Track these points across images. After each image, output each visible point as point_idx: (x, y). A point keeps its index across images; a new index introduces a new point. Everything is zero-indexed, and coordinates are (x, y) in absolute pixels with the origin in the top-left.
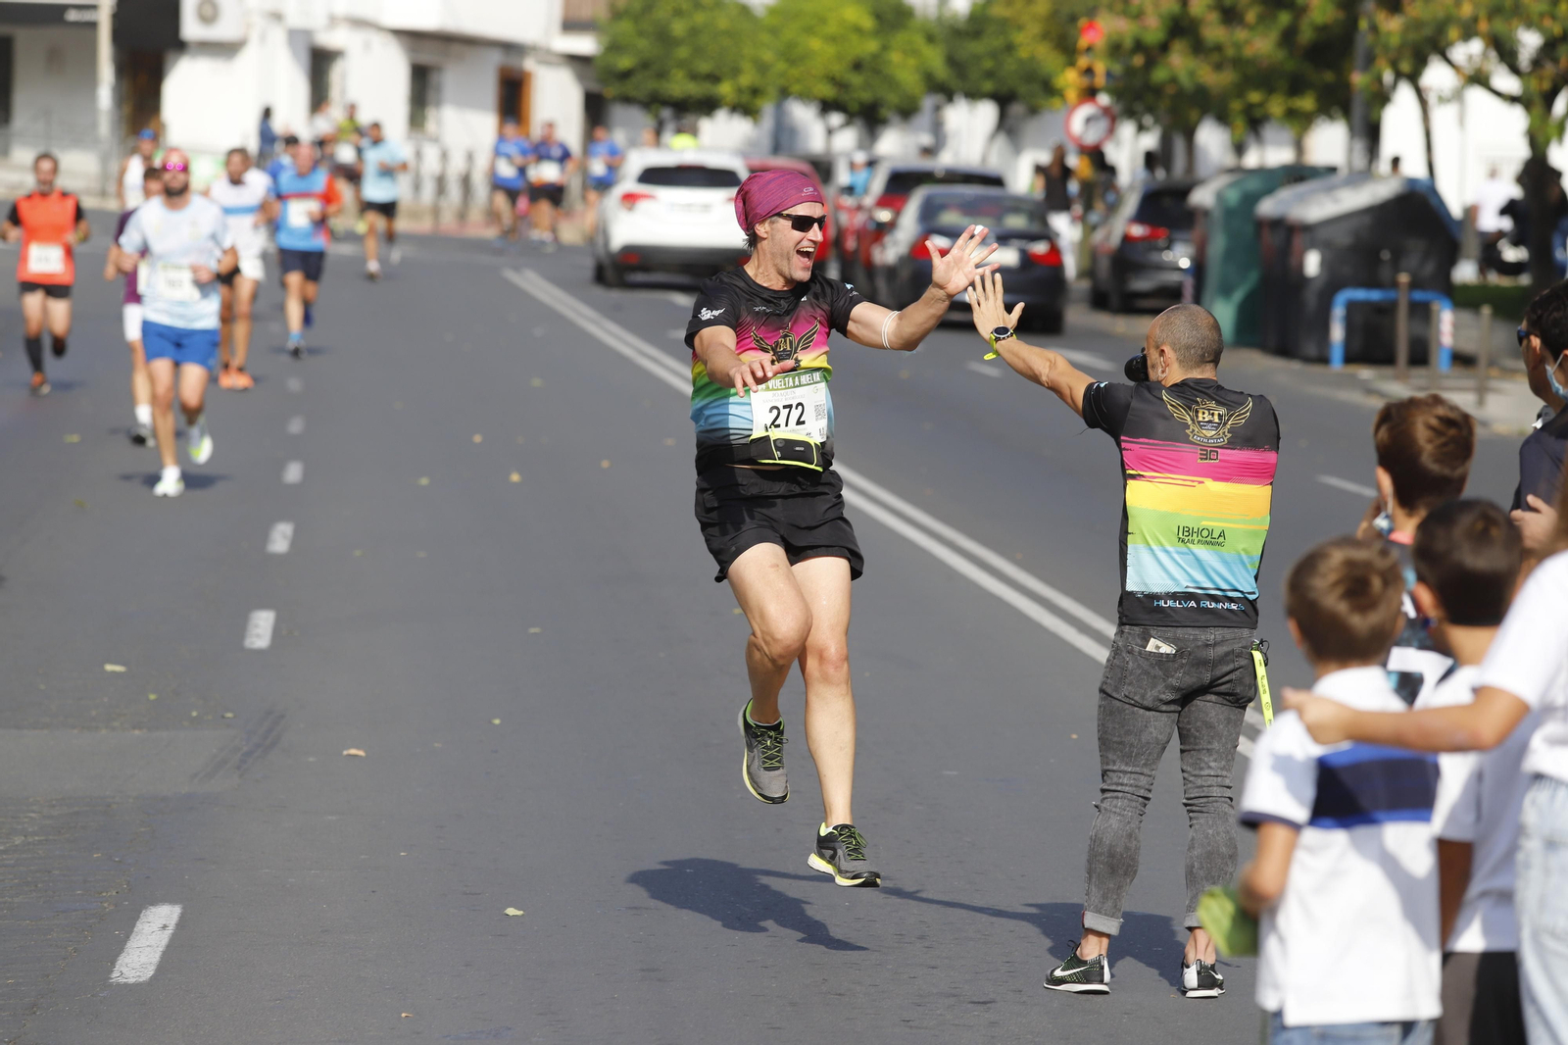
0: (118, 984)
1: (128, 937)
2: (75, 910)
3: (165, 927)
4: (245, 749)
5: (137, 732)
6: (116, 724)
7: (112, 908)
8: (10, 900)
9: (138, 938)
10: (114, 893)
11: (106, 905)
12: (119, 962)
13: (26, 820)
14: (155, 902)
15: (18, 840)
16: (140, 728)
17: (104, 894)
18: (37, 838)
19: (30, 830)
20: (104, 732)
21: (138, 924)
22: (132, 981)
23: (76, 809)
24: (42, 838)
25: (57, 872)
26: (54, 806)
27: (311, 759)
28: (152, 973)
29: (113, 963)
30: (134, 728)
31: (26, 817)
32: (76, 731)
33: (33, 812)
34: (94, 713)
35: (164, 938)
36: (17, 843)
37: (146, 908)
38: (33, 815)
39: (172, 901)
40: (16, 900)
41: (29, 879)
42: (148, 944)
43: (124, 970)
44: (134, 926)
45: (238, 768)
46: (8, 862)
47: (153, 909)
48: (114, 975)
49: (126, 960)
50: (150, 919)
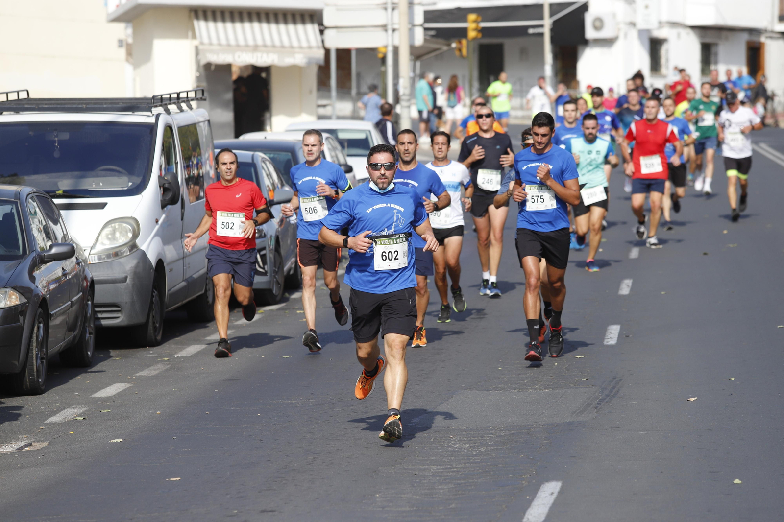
1: (533, 500)
2: (508, 485)
3: (552, 493)
4: (600, 398)
5: (547, 390)
6: (536, 387)
7: (527, 484)
8: (476, 481)
9: (538, 499)
10: (529, 476)
11: (524, 482)
12: (527, 513)
14: (548, 480)
15: (483, 449)
17: (524, 477)
18: (492, 448)
19: (489, 443)
21: (539, 493)
23: (513, 432)
24: (495, 447)
25: (500, 466)
26: (502, 431)
27: (634, 402)
28: (544, 518)
29: (524, 513)
30: (545, 389)
31: (488, 437)
32: (515, 391)
33: (492, 434)
35: (551, 500)
36: (482, 451)
37: (543, 484)
40: (479, 481)
41: (487, 469)
42: (543, 503)
43: (530, 517)
44: (536, 493)
45: (596, 408)
46: (477, 461)
47: (547, 484)
48: (525, 519)
49: (532, 511)
50: (545, 489)
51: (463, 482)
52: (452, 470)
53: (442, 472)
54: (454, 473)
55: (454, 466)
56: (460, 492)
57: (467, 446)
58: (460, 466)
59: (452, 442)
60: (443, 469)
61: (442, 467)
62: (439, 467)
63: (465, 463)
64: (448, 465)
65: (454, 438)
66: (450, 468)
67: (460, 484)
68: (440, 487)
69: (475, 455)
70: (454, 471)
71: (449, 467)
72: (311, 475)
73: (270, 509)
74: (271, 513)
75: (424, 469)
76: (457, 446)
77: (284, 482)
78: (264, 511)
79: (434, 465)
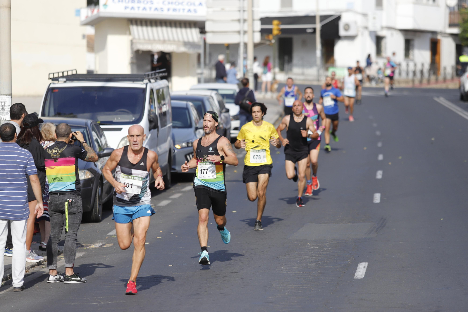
0: (356, 279)
2: (342, 264)
3: (365, 267)
4: (377, 227)
5: (349, 224)
6: (344, 222)
7: (351, 263)
8: (326, 262)
9: (359, 269)
10: (351, 260)
11: (349, 263)
13: (326, 245)
15: (325, 249)
16: (350, 223)
17: (349, 260)
18: (330, 249)
19: (328, 247)
20: (341, 224)
21: (358, 267)
22: (359, 278)
23: (338, 242)
25: (336, 256)
26: (332, 241)
27: (394, 229)
28: (364, 277)
29: (354, 275)
30: (349, 223)
32: (334, 224)
33: (327, 243)
34: (338, 220)
35: (365, 269)
37: (359, 263)
39: (365, 261)
40: (328, 262)
41: (330, 257)
42: (361, 271)
43: (357, 276)
45: (376, 232)
46: (324, 254)
47: (361, 263)
48: (355, 277)
49: (357, 274)
50: (361, 265)
53: (309, 258)
54: (315, 259)
55: (314, 256)
56: (320, 266)
57: (317, 248)
58: (316, 256)
59: (310, 246)
60: (309, 257)
63: (319, 255)
64: (311, 255)
65: (310, 244)
66: (312, 257)
67: (319, 263)
68: (310, 264)
69: (323, 252)
70: (314, 258)
72: (247, 259)
73: (235, 272)
74: (236, 273)
75: (300, 257)
76: (312, 247)
77: (236, 261)
78: (232, 273)
79: (304, 255)
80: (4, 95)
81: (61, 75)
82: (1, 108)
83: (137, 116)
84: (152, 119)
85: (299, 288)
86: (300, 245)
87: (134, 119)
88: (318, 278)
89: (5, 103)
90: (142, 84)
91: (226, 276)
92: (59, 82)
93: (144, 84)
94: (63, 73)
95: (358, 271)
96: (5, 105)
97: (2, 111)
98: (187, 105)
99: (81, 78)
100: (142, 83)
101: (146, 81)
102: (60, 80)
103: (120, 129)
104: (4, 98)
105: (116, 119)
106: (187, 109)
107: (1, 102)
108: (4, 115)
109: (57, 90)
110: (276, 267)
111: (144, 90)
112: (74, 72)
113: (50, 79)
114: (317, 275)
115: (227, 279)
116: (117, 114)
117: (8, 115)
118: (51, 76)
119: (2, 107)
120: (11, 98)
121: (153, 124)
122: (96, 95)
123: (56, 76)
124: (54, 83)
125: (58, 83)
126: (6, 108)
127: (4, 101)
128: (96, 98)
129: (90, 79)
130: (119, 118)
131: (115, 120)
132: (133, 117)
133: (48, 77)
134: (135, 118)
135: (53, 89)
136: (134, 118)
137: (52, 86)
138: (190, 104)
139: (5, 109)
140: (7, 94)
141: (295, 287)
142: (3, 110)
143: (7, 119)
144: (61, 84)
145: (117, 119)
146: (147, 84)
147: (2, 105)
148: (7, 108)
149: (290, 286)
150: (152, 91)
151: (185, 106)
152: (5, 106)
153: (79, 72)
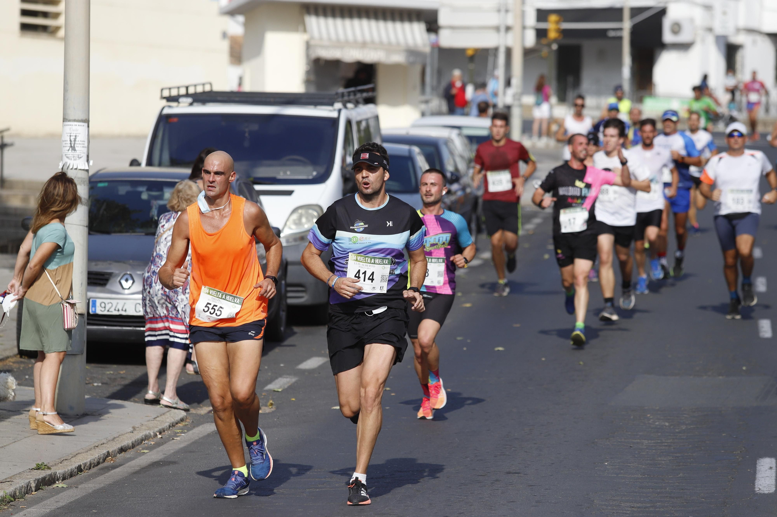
0: (760, 494)
1: (755, 472)
2: (724, 460)
3: (771, 468)
5: (721, 377)
6: (710, 374)
7: (741, 459)
8: (691, 454)
9: (760, 473)
10: (739, 452)
11: (738, 457)
12: (756, 484)
13: (683, 418)
14: (762, 456)
15: (684, 427)
16: (723, 376)
17: (735, 453)
18: (692, 426)
19: (687, 423)
20: (705, 377)
21: (757, 466)
22: (766, 492)
23: (706, 413)
24: (695, 426)
25: (708, 442)
26: (694, 412)
28: (774, 489)
29: (754, 484)
30: (719, 375)
32: (692, 377)
33: (685, 414)
34: (697, 368)
35: (773, 473)
36: (684, 428)
37: (758, 459)
38: (685, 416)
39: (769, 456)
40: (694, 455)
41: (696, 445)
42: (766, 475)
43: (761, 487)
44: (755, 467)
46: (682, 437)
47: (762, 460)
49: (760, 483)
50: (762, 464)
51: (679, 455)
52: (664, 444)
53: (655, 446)
55: (664, 441)
56: (681, 464)
57: (667, 424)
58: (669, 441)
59: (652, 420)
60: (654, 443)
61: (653, 442)
62: (650, 441)
63: (673, 439)
64: (658, 440)
65: (651, 417)
66: (660, 443)
67: (678, 457)
68: (660, 459)
69: (679, 432)
70: (666, 446)
71: (659, 441)
72: (535, 444)
73: (514, 471)
74: (517, 475)
75: (638, 443)
76: (657, 423)
77: (513, 448)
78: (509, 473)
79: (645, 439)
80: (75, 121)
81: (183, 91)
82: (69, 145)
83: (322, 170)
84: (348, 176)
85: (647, 509)
86: (632, 417)
87: (316, 175)
88: (683, 489)
89: (76, 136)
90: (331, 111)
91: (497, 480)
92: (181, 105)
93: (335, 110)
94: (187, 88)
95: (759, 475)
96: (77, 140)
97: (70, 151)
98: (410, 151)
99: (219, 98)
100: (330, 108)
101: (338, 105)
102: (181, 100)
103: (289, 193)
104: (74, 127)
105: (282, 174)
106: (409, 159)
107: (69, 135)
108: (75, 160)
109: (175, 120)
110: (595, 463)
111: (334, 122)
112: (207, 88)
113: (164, 98)
114: (678, 483)
115: (500, 487)
116: (283, 165)
117: (81, 159)
118: (166, 93)
119: (71, 144)
120: (88, 127)
121: (350, 185)
122: (247, 130)
123: (174, 93)
124: (170, 107)
125: (177, 106)
126: (77, 145)
127: (75, 132)
128: (247, 135)
129: (237, 99)
130: (288, 173)
131: (281, 176)
132: (315, 170)
133: (159, 95)
134: (318, 173)
135: (169, 116)
136: (315, 173)
137: (167, 111)
138: (416, 150)
139: (76, 148)
140: (80, 119)
141: (639, 508)
142: (72, 150)
143: (79, 168)
144: (184, 108)
145: (285, 173)
146: (339, 111)
147: (71, 141)
148: (79, 145)
149: (628, 504)
150: (349, 123)
151: (406, 154)
152: (76, 142)
153: (216, 88)
